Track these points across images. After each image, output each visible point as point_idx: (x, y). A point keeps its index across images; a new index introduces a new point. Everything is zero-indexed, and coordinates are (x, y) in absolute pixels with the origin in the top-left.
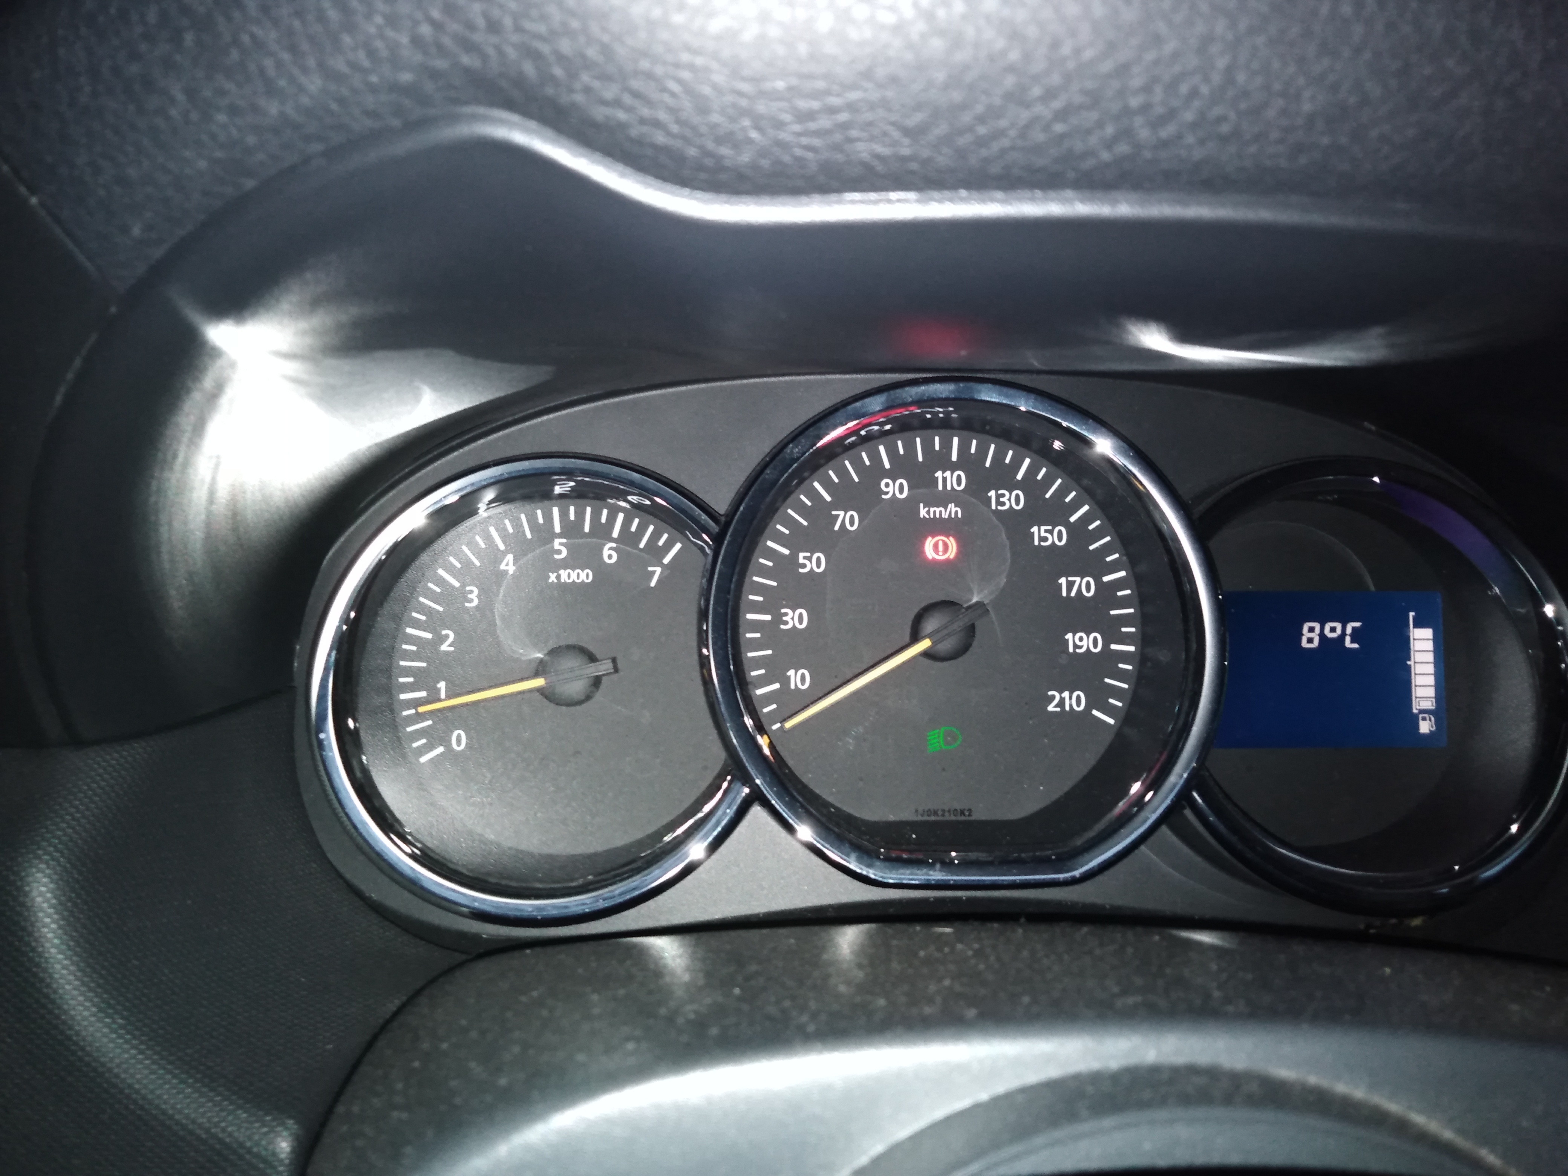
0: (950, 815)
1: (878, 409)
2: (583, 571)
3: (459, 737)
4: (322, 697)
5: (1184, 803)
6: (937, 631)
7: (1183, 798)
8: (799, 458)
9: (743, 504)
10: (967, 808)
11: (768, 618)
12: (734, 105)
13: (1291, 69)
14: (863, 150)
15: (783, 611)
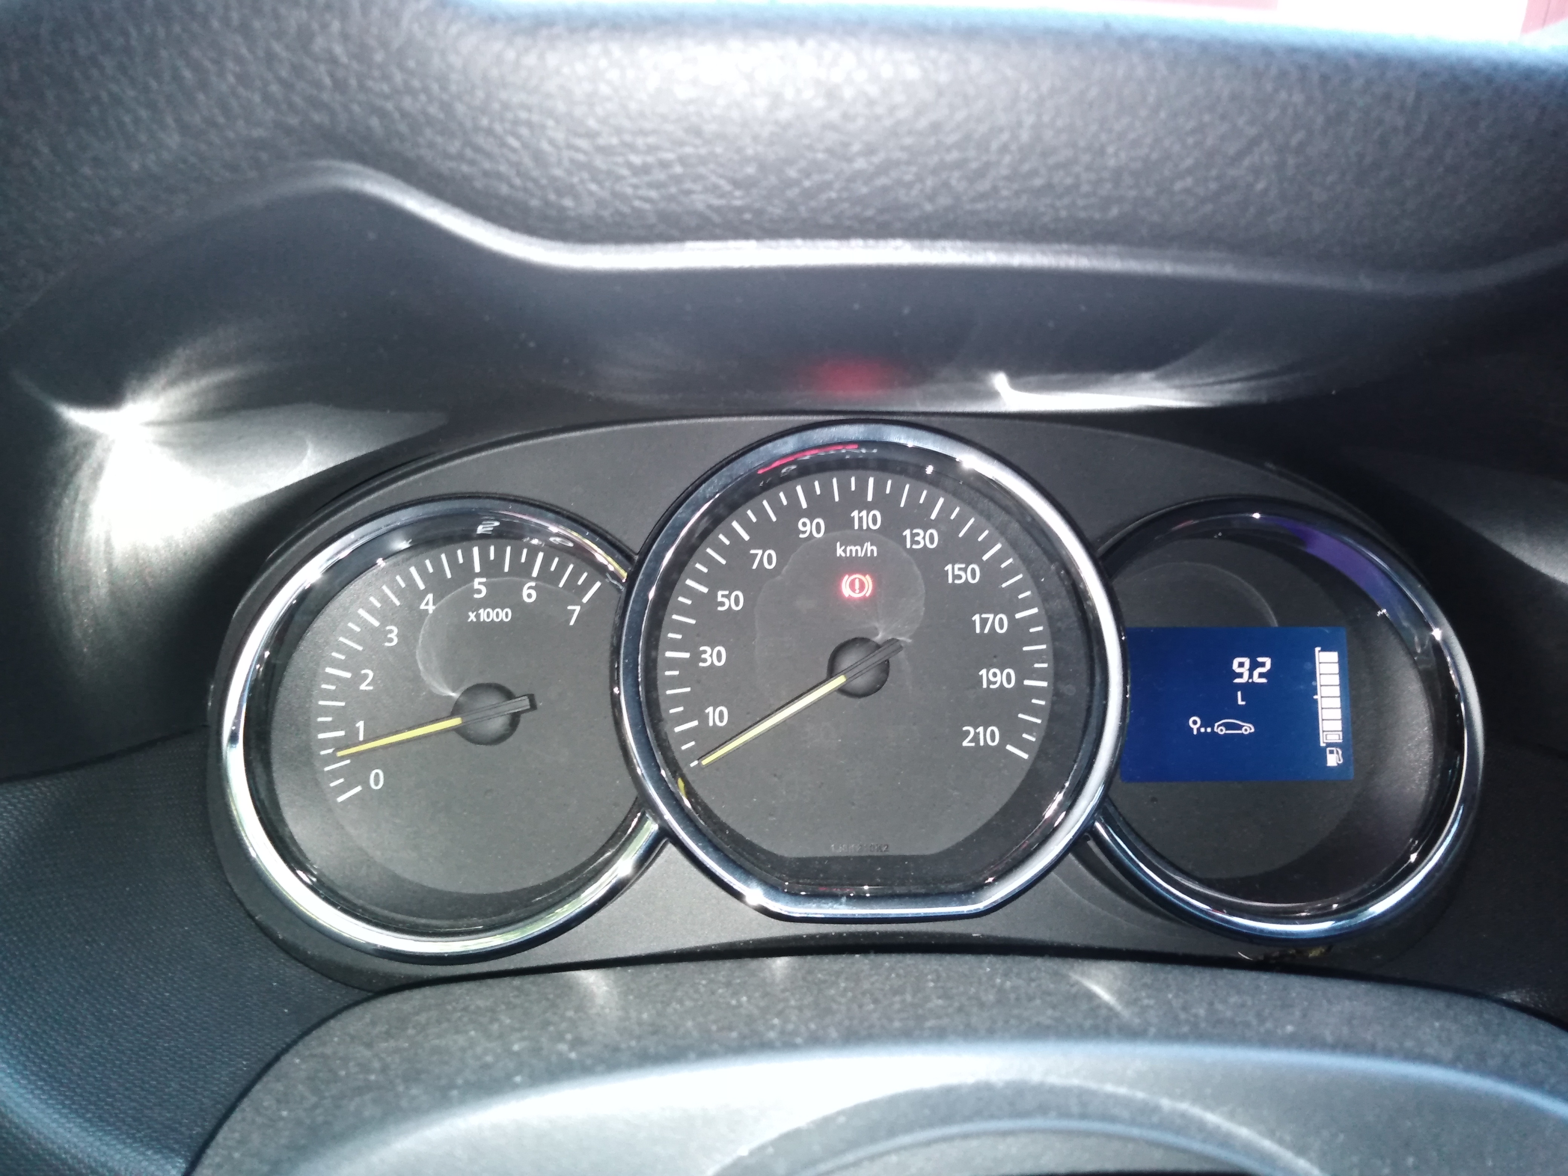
2: (502, 610)
3: (377, 775)
5: (1088, 835)
6: (851, 668)
7: (1087, 830)
10: (884, 843)
11: (687, 655)
12: (571, 160)
15: (702, 648)
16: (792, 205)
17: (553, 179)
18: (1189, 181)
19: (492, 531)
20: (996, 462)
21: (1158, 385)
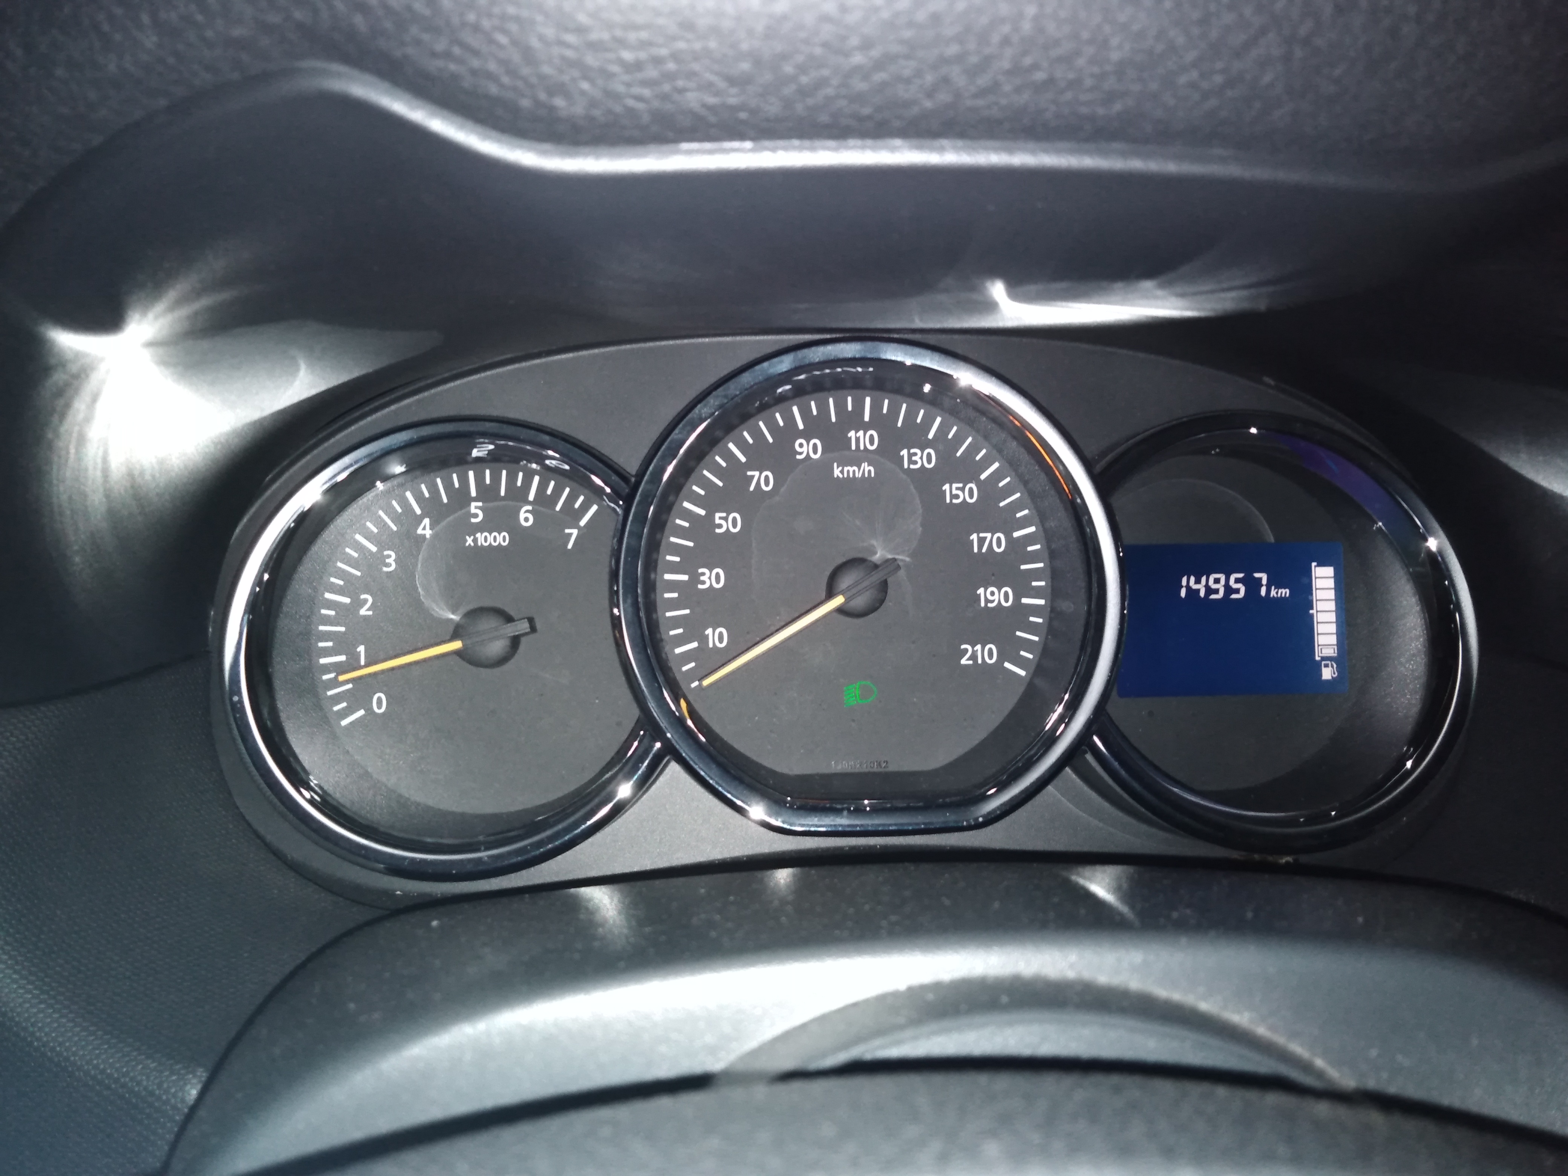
0: (867, 767)
2: (499, 534)
3: (379, 699)
5: (1084, 747)
6: (850, 588)
10: (883, 759)
11: (685, 578)
12: (562, 57)
15: (701, 570)
16: (788, 104)
17: (542, 77)
18: (1194, 74)
19: (487, 454)
20: (994, 378)
21: (1160, 293)
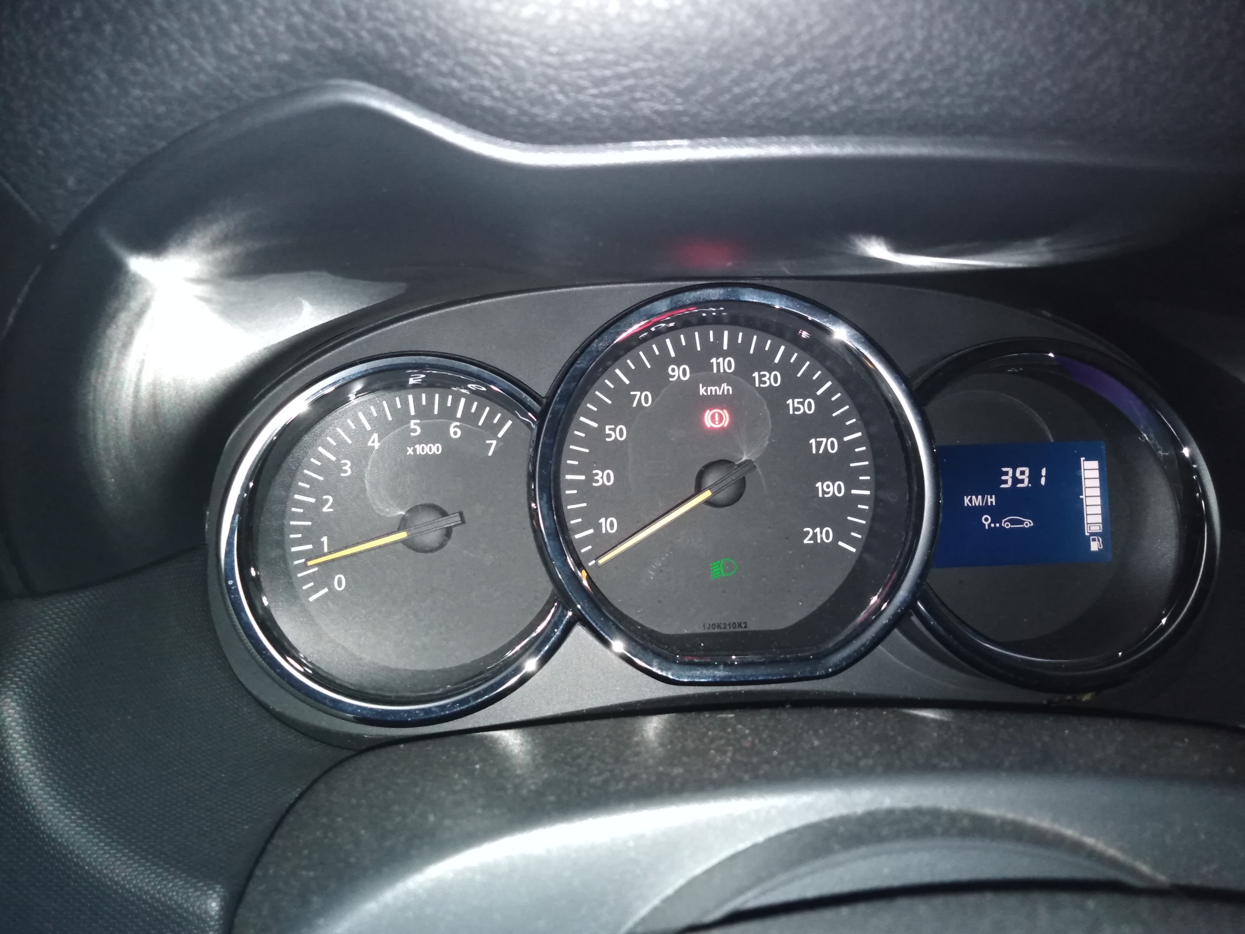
0: (730, 628)
1: (664, 310)
2: (434, 445)
3: (340, 579)
4: (229, 552)
5: (910, 610)
6: (715, 484)
7: (909, 606)
8: (602, 351)
9: (560, 389)
10: (743, 621)
11: (583, 477)
12: (544, 74)
13: (974, 38)
14: (645, 108)
15: (594, 472)
17: (527, 91)
19: (421, 382)
